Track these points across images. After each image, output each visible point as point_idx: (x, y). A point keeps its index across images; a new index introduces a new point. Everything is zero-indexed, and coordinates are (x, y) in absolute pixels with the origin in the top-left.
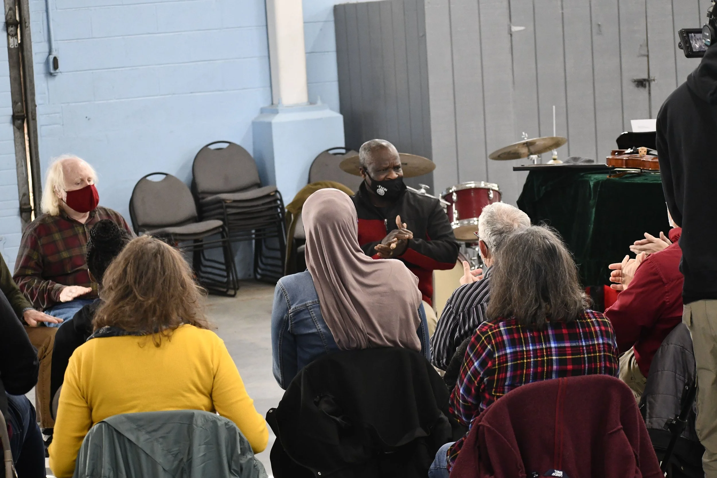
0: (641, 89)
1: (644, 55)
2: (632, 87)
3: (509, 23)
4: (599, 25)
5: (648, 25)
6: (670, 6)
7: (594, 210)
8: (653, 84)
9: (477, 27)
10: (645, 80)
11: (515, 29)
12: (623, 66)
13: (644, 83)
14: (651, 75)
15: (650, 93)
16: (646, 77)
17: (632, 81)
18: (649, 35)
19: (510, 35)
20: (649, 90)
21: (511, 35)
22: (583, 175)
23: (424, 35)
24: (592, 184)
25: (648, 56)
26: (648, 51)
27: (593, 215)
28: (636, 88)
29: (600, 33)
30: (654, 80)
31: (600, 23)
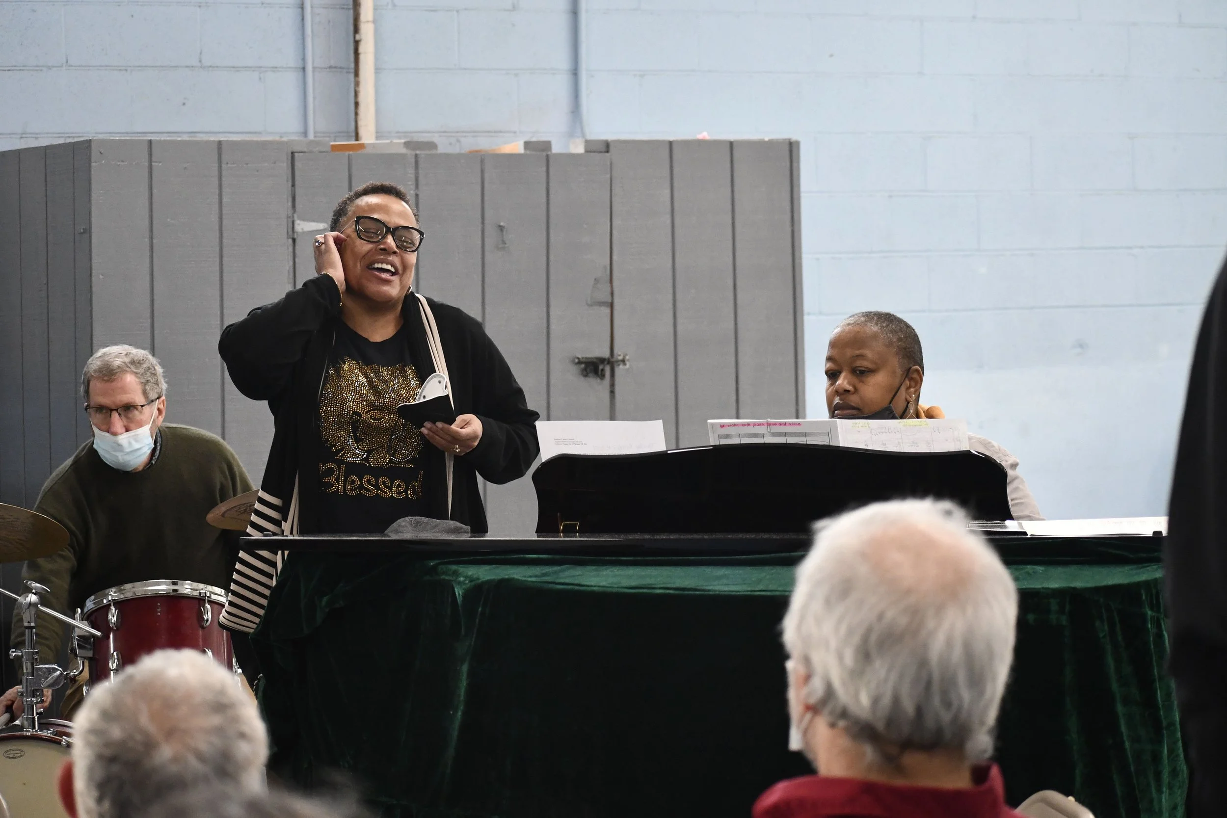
0: (593, 381)
1: (602, 304)
2: (573, 372)
3: (290, 212)
4: (501, 228)
5: (615, 232)
6: (667, 192)
7: (465, 668)
8: (620, 370)
9: (215, 218)
10: (602, 360)
11: (302, 226)
12: (553, 326)
13: (601, 367)
14: (617, 351)
15: (612, 392)
16: (606, 354)
17: (573, 361)
18: (615, 257)
19: (290, 241)
20: (612, 385)
21: (294, 240)
22: (435, 568)
23: (88, 231)
24: (459, 591)
25: (612, 305)
26: (612, 294)
27: (464, 683)
28: (582, 378)
29: (502, 245)
30: (623, 361)
31: (502, 224)
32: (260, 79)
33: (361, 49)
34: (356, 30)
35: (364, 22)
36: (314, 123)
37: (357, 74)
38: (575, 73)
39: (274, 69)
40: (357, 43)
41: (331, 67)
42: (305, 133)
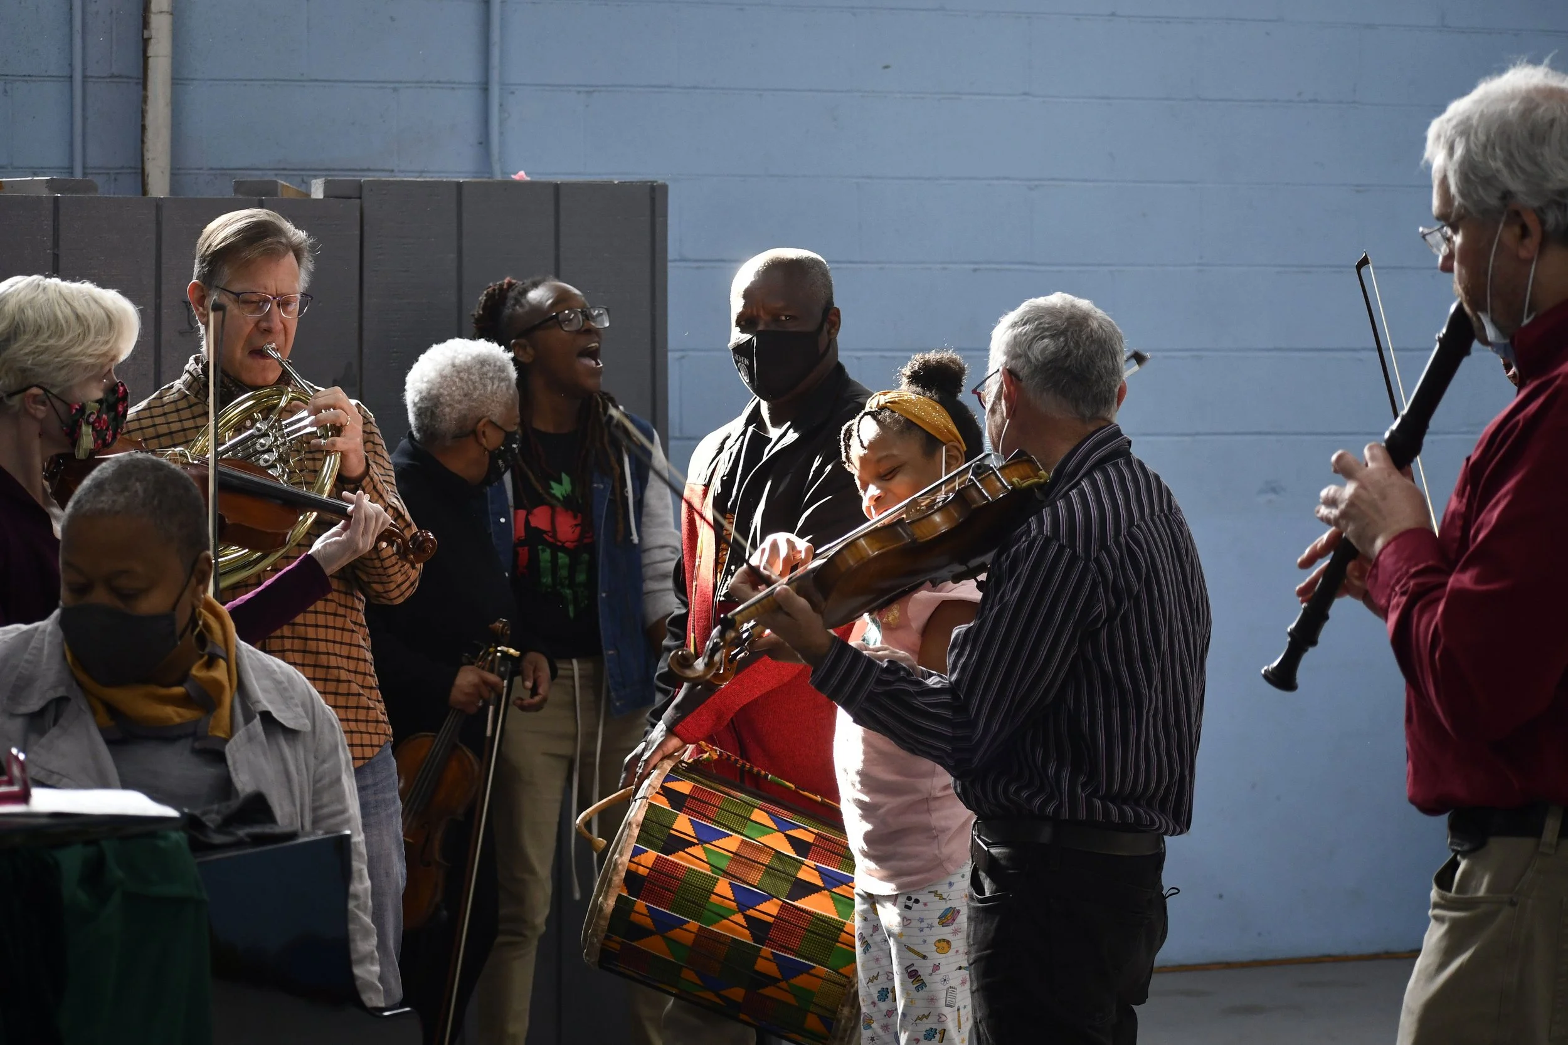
32: (6, 91)
33: (151, 52)
34: (146, 24)
35: (155, 14)
36: (84, 156)
37: (145, 86)
38: (485, 88)
39: (28, 77)
40: (146, 42)
41: (112, 76)
42: (71, 170)
